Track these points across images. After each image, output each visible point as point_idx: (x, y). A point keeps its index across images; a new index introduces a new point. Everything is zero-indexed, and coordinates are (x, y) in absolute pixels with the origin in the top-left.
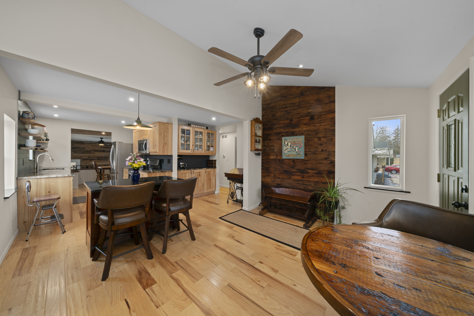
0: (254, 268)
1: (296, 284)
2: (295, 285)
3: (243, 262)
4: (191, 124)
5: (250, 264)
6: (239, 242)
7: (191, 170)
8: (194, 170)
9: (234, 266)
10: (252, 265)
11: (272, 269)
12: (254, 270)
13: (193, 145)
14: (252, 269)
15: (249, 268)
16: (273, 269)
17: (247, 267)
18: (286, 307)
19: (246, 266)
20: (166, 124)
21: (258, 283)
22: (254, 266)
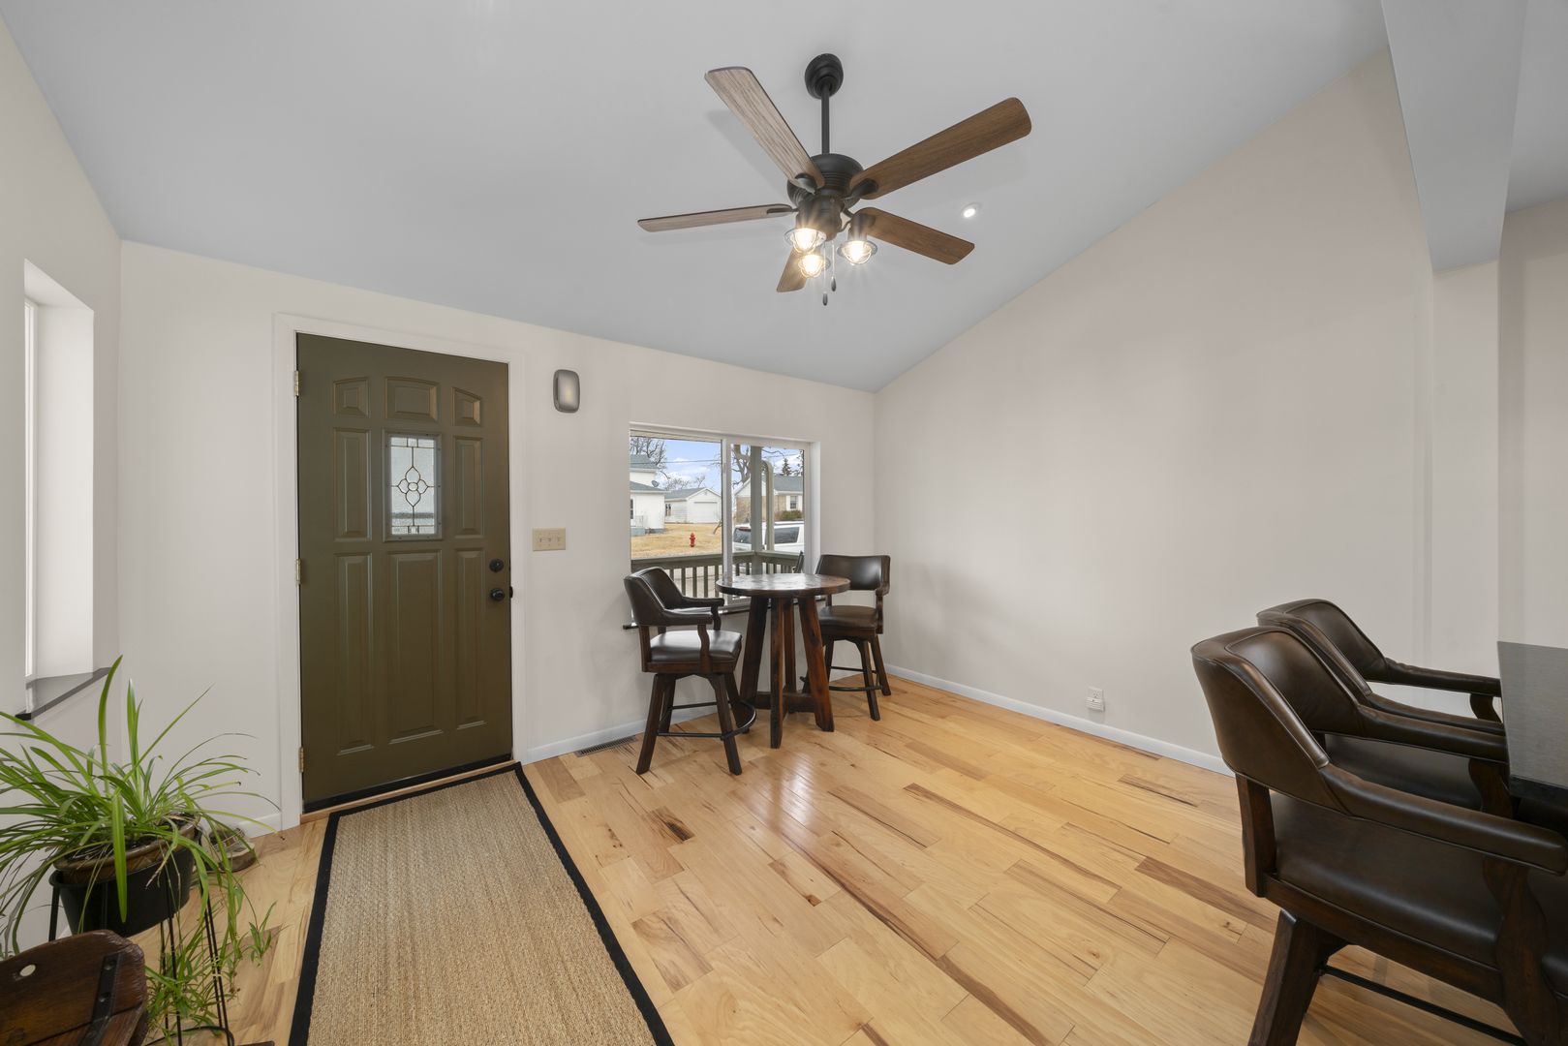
0: (843, 881)
5: (853, 900)
9: (913, 898)
10: (848, 897)
11: (786, 871)
12: (846, 876)
14: (852, 880)
15: (859, 885)
16: (781, 873)
17: (867, 890)
19: (869, 893)
22: (839, 889)
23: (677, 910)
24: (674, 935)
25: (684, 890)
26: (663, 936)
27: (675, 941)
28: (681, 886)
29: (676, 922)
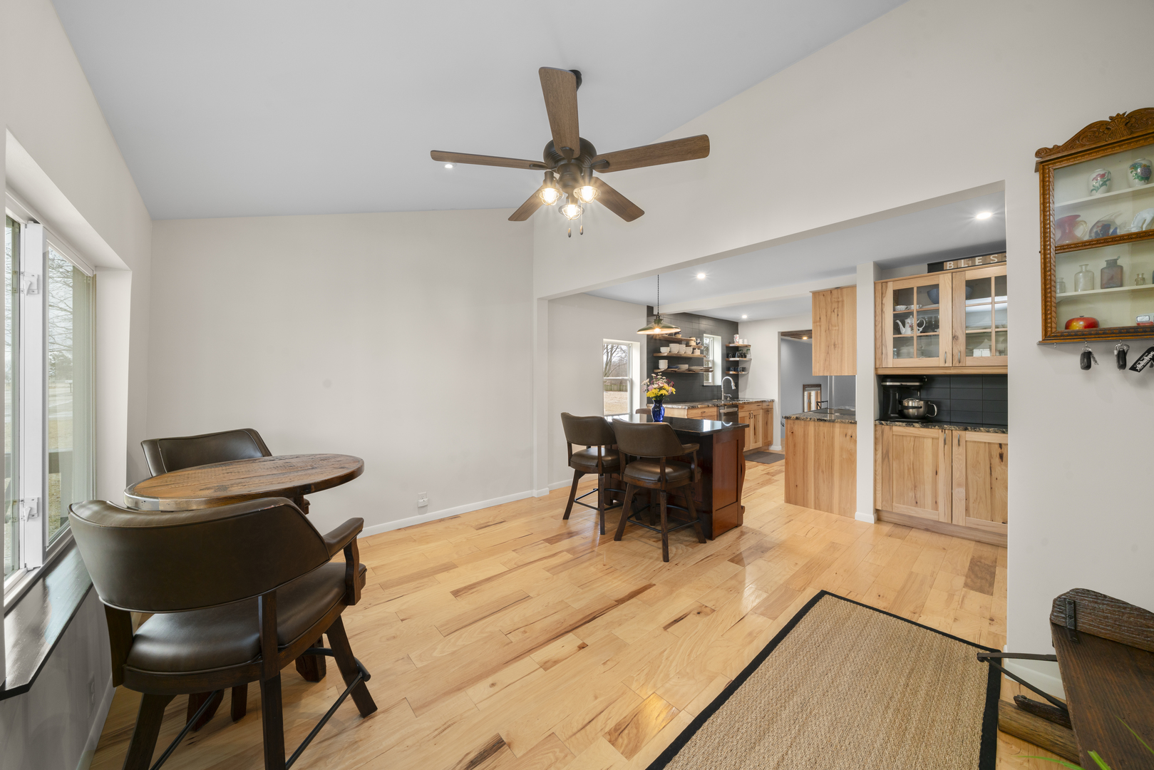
1: (496, 689)
2: (493, 685)
3: (588, 619)
4: (942, 263)
6: (676, 621)
7: (943, 430)
8: (963, 433)
11: (557, 660)
13: (955, 338)
16: (556, 662)
18: (454, 653)
20: (833, 292)
21: (522, 629)
22: (572, 633)
23: (605, 727)
24: (632, 723)
25: (580, 727)
26: (635, 731)
27: (638, 720)
28: (575, 730)
29: (619, 725)
